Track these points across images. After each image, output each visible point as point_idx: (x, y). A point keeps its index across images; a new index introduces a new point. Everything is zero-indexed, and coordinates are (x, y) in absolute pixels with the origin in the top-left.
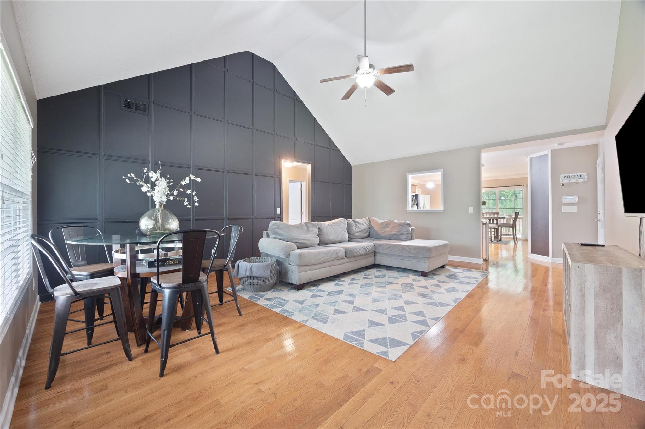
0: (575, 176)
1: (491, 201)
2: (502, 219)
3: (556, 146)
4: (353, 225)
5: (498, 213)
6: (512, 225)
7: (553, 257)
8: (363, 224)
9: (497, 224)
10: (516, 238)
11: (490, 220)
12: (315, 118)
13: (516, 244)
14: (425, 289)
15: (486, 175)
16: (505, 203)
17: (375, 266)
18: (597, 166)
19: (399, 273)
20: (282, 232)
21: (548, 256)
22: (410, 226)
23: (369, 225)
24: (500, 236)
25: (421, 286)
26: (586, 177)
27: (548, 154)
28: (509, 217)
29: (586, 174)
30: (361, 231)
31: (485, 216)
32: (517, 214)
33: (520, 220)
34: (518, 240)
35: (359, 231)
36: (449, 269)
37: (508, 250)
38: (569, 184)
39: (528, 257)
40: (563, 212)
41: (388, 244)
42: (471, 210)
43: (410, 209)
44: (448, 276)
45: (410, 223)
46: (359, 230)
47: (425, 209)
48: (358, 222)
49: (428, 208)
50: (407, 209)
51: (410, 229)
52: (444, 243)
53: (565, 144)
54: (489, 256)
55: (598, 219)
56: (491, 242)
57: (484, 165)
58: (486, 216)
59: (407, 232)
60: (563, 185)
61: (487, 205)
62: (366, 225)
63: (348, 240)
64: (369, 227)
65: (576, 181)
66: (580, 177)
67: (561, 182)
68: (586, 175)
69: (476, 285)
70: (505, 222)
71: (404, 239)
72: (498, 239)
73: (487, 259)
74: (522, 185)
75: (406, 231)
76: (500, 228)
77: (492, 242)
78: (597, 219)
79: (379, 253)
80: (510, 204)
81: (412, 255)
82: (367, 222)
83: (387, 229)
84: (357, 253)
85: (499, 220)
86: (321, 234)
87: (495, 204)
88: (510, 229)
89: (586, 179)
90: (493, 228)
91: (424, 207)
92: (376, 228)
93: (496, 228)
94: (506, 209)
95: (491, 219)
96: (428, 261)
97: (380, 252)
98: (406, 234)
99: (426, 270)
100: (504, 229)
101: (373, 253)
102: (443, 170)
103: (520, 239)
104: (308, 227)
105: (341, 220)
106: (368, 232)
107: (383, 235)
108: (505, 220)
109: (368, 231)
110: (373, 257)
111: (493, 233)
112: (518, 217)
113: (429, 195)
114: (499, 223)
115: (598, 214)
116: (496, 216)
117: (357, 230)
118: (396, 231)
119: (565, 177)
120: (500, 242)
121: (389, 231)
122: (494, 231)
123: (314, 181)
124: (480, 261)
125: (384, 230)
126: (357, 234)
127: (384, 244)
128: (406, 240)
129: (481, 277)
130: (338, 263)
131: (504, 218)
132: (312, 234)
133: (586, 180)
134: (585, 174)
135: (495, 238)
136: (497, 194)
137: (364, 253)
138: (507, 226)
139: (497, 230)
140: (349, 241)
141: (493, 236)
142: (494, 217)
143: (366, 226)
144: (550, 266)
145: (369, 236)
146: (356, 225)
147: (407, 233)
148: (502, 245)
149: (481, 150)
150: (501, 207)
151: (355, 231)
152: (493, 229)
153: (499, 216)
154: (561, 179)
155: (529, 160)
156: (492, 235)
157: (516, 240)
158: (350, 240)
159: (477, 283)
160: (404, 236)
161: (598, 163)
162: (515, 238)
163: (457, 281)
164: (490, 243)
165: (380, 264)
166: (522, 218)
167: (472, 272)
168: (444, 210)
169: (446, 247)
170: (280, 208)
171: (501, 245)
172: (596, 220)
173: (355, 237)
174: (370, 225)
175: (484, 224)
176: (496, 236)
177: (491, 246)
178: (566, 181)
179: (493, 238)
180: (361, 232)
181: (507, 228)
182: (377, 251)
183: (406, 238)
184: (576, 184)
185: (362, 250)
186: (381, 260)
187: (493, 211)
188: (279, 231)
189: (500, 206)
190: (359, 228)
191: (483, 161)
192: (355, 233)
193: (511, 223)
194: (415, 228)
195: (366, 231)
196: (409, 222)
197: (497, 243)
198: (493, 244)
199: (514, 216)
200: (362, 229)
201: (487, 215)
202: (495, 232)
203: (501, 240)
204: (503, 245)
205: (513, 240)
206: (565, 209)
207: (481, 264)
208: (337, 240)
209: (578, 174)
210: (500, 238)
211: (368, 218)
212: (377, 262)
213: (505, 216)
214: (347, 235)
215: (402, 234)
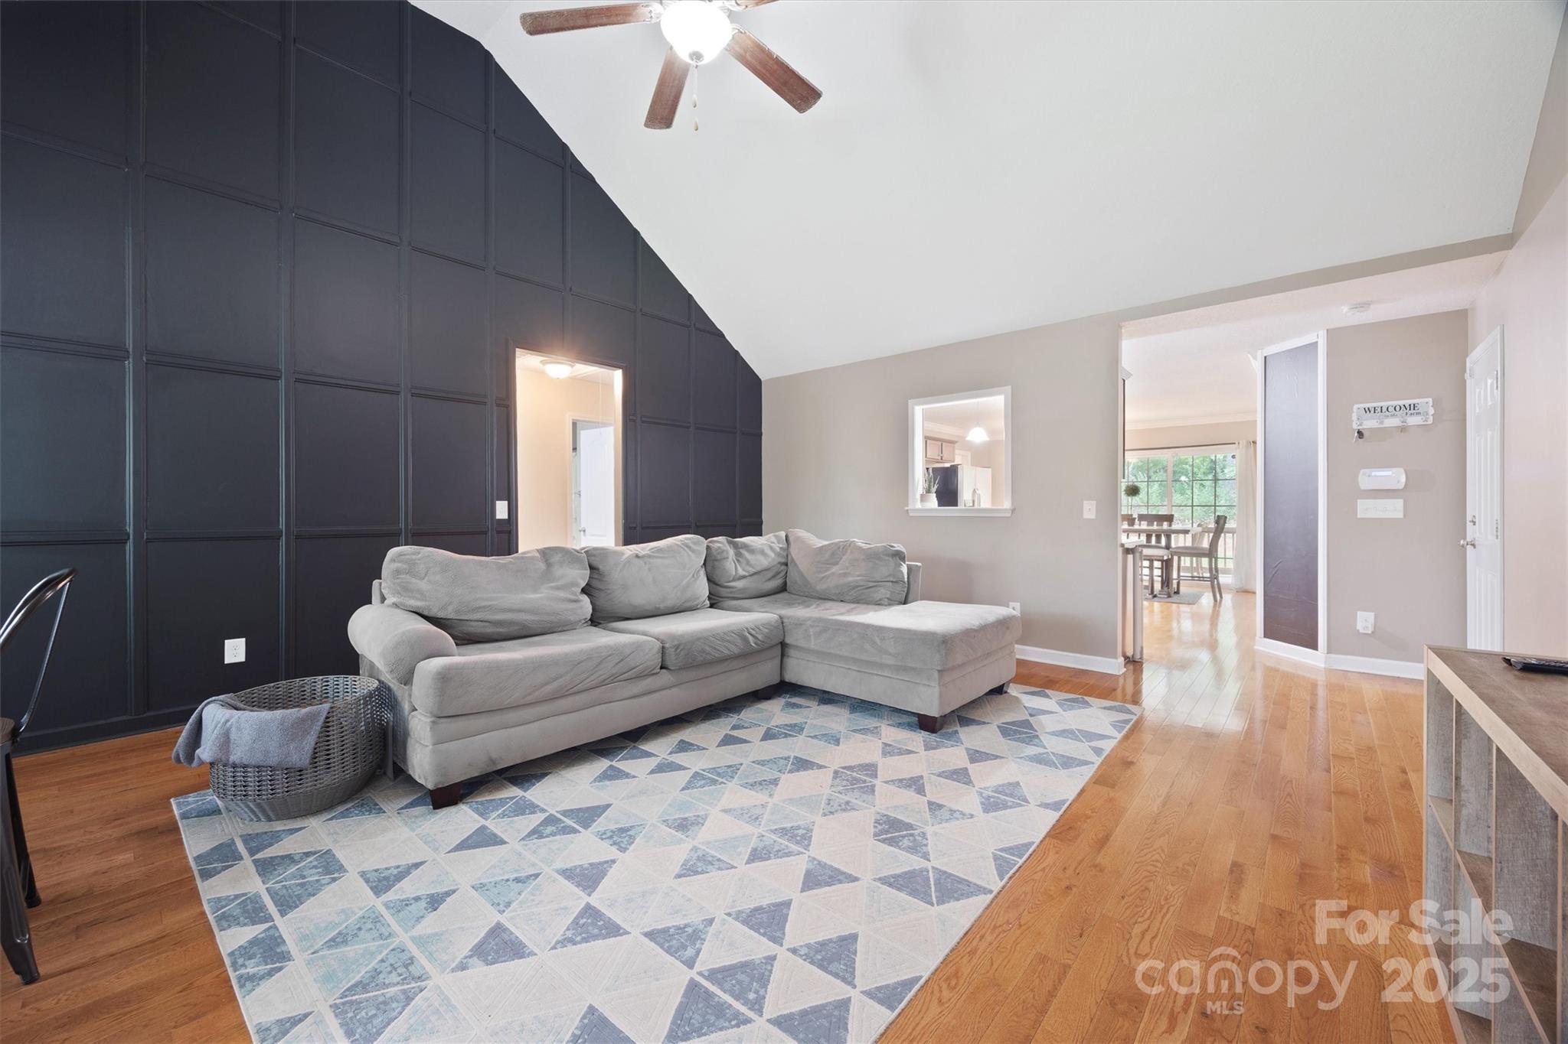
0: (1398, 408)
1: (1156, 486)
2: (1181, 536)
3: (1344, 315)
4: (725, 555)
5: (1170, 518)
6: (1207, 552)
7: (1328, 653)
8: (763, 553)
9: (1168, 547)
10: (1218, 584)
11: (1149, 537)
12: (636, 233)
13: (1217, 604)
14: (909, 796)
15: (1136, 416)
16: (1189, 492)
17: (783, 688)
18: (1467, 376)
19: (853, 716)
20: (423, 585)
21: (1315, 647)
22: (903, 559)
23: (785, 554)
24: (1175, 582)
25: (901, 781)
26: (1432, 411)
27: (1317, 342)
28: (1200, 529)
29: (1430, 400)
30: (755, 573)
31: (1136, 527)
32: (1220, 521)
33: (1227, 535)
34: (1222, 590)
35: (747, 574)
36: (1017, 698)
37: (1196, 617)
38: (1382, 433)
39: (1256, 647)
40: (1359, 516)
41: (820, 620)
42: (1089, 511)
43: (919, 505)
44: (1006, 731)
45: (904, 550)
46: (748, 572)
47: (976, 506)
48: (745, 546)
49: (985, 503)
50: (910, 507)
51: (904, 569)
52: (1001, 617)
53: (1372, 307)
54: (1142, 648)
55: (1468, 539)
56: (1151, 596)
57: (1129, 375)
58: (1140, 525)
59: (891, 579)
60: (1360, 434)
61: (1142, 495)
62: (772, 555)
63: (708, 602)
64: (783, 560)
65: (1401, 424)
66: (1412, 411)
67: (1355, 426)
68: (1431, 404)
69: (1096, 766)
70: (1189, 543)
71: (881, 600)
72: (1169, 589)
73: (1138, 657)
74: (1234, 443)
75: (890, 575)
76: (1176, 558)
77: (1155, 596)
78: (1465, 539)
79: (797, 647)
80: (1203, 495)
81: (890, 661)
82: (777, 547)
83: (834, 569)
84: (708, 654)
85: (1173, 536)
86: (601, 587)
87: (1166, 494)
88: (1201, 560)
89: (1432, 418)
90: (1158, 558)
91: (973, 501)
92: (803, 563)
93: (1165, 558)
94: (1192, 506)
95: (1154, 535)
96: (940, 680)
97: (799, 645)
98: (891, 584)
99: (933, 711)
100: (1186, 561)
101: (779, 647)
102: (1009, 388)
103: (1229, 589)
104: (549, 565)
105: (686, 539)
106: (779, 577)
107: (821, 587)
108: (1189, 537)
109: (778, 573)
110: (777, 661)
111: (1157, 572)
112: (1223, 528)
113: (990, 469)
114: (1173, 545)
115: (1469, 525)
116: (1165, 526)
117: (741, 572)
118: (858, 573)
119: (1367, 410)
120: (1175, 598)
121: (835, 577)
122: (1160, 566)
123: (634, 421)
124: (1114, 666)
125: (826, 571)
126: (739, 584)
127: (809, 619)
128: (890, 605)
129: (1113, 732)
130: (627, 693)
131: (1186, 532)
132: (558, 588)
133: (1430, 421)
134: (1426, 403)
135: (1162, 587)
136: (1170, 469)
137: (736, 651)
138: (1195, 552)
139: (1167, 565)
140: (712, 606)
141: (1158, 581)
142: (1160, 528)
143: (773, 559)
144: (1321, 680)
145: (783, 588)
146: (738, 555)
147: (892, 582)
148: (1181, 605)
149: (1120, 327)
150: (1179, 502)
151: (734, 574)
152: (1158, 560)
153: (1175, 527)
154: (1354, 417)
155: (1257, 366)
156: (1155, 578)
157: (1217, 589)
158: (715, 602)
159: (1098, 761)
160: (882, 590)
161: (1468, 365)
162: (1216, 586)
163: (1032, 750)
164: (1146, 599)
165: (799, 683)
166: (1232, 531)
167: (1088, 711)
168: (1013, 511)
169: (1008, 628)
170: (506, 502)
171: (1179, 607)
172: (1462, 542)
173: (731, 593)
174: (787, 556)
175: (1128, 551)
176: (1166, 582)
177: (1152, 611)
178: (1370, 423)
179: (1158, 586)
180: (756, 576)
181: (1194, 559)
182: (788, 640)
183: (888, 596)
184: (1401, 431)
185: (728, 641)
186: (800, 671)
187: (1160, 513)
188: (414, 580)
189: (1177, 498)
190: (748, 563)
191: (1126, 362)
192: (734, 580)
193: (1205, 544)
194: (919, 564)
195: (770, 574)
196: (899, 547)
197: (1169, 600)
198: (1156, 605)
199: (1212, 525)
200: (759, 568)
201: (1142, 522)
202: (1162, 569)
203: (1177, 592)
204: (1184, 608)
205: (1210, 589)
206: (1367, 509)
207: (1120, 676)
208: (662, 606)
209: (1407, 402)
210: (1175, 586)
211: (783, 534)
212: (791, 677)
213: (1188, 526)
214: (703, 589)
215: (877, 584)
